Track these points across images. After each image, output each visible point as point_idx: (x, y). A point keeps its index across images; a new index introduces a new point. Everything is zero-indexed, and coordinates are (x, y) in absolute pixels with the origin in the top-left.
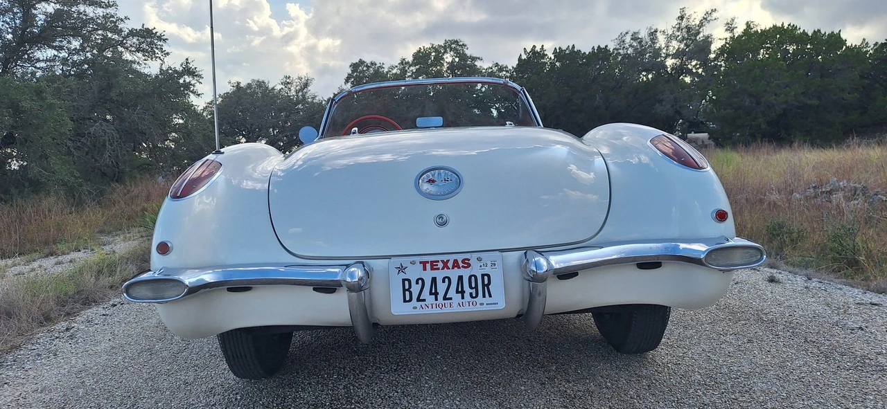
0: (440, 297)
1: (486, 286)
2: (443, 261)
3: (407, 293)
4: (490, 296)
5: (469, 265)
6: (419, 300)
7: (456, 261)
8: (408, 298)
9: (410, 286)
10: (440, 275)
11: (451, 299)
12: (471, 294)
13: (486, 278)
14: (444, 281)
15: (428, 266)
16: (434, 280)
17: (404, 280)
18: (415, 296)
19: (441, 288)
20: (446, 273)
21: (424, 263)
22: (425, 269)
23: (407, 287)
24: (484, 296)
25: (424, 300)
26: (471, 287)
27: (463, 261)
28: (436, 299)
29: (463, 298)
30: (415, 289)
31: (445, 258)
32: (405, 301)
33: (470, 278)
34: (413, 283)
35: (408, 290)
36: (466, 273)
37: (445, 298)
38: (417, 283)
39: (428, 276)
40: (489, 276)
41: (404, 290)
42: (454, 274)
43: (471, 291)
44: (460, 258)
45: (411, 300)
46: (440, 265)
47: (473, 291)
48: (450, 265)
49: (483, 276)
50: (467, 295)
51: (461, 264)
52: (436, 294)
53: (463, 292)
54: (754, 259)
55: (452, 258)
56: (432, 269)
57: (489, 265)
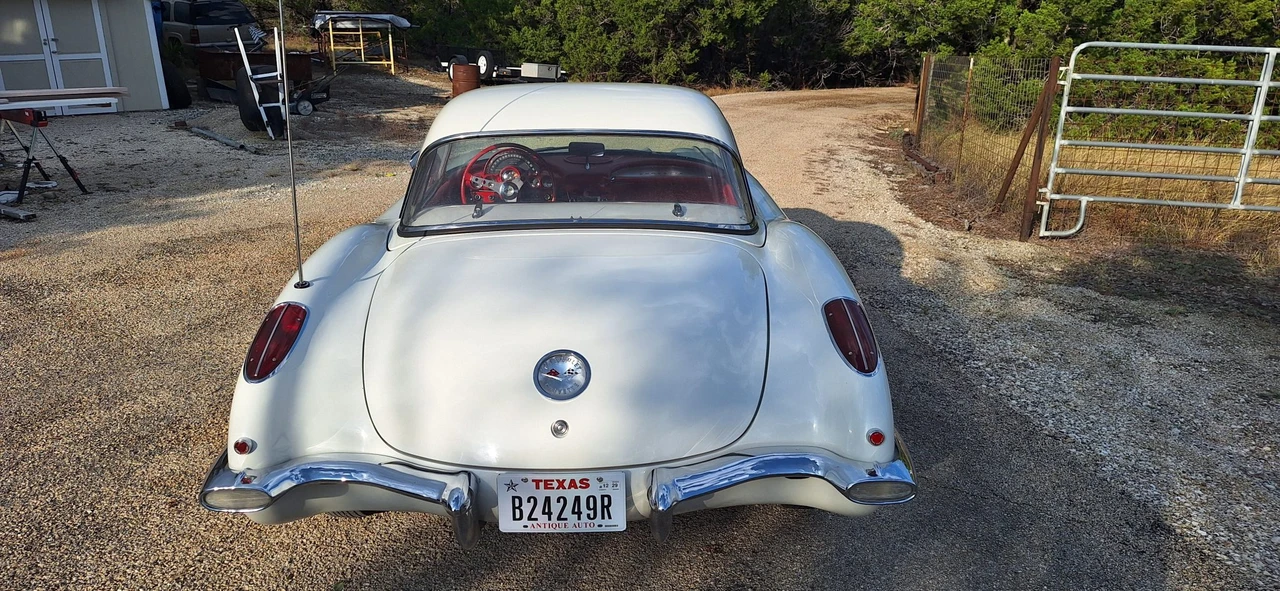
0: (554, 516)
1: (606, 508)
2: (558, 481)
3: (517, 511)
4: (610, 517)
5: (588, 486)
6: (530, 518)
7: (573, 481)
8: (518, 516)
9: (521, 504)
10: (554, 494)
11: (566, 519)
12: (588, 515)
13: (606, 499)
14: (558, 501)
15: (542, 485)
16: (548, 499)
17: (514, 498)
18: (526, 515)
19: (556, 508)
20: (561, 492)
21: (537, 482)
22: (538, 487)
23: (517, 505)
24: (603, 518)
25: (536, 519)
26: (589, 508)
27: (581, 481)
28: (550, 519)
29: (579, 519)
30: (527, 508)
31: (561, 477)
32: (515, 519)
33: (588, 498)
34: (524, 501)
35: (519, 508)
36: (583, 494)
37: (559, 518)
38: (529, 501)
39: (541, 494)
40: (609, 497)
41: (514, 508)
42: (570, 494)
43: (589, 512)
44: (577, 477)
45: (521, 518)
46: (555, 484)
47: (591, 513)
48: (566, 484)
49: (603, 497)
50: (584, 516)
51: (578, 485)
52: (550, 514)
53: (579, 513)
54: (903, 494)
55: (568, 477)
56: (546, 488)
57: (610, 485)
